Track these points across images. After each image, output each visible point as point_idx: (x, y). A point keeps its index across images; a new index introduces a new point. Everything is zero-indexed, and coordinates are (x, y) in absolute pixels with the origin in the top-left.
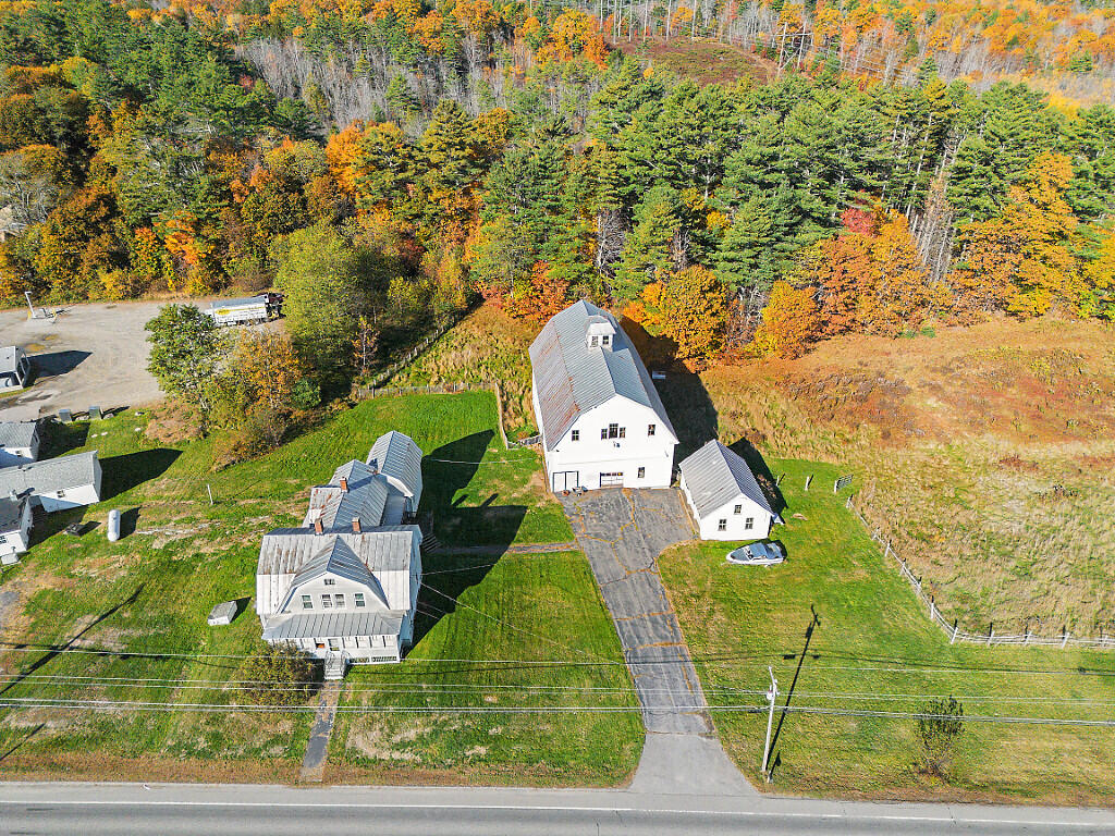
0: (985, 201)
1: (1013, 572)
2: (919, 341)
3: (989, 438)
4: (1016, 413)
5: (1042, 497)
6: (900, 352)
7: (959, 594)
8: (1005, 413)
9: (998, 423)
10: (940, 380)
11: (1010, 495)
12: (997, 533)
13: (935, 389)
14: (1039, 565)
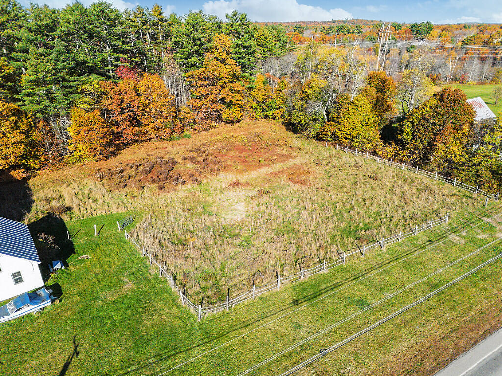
0: (194, 59)
1: (240, 246)
2: (183, 141)
3: (221, 176)
4: (235, 162)
5: (252, 198)
6: (172, 146)
7: (204, 275)
8: (229, 163)
9: (226, 168)
10: (194, 155)
11: (236, 201)
12: (230, 224)
13: (192, 159)
14: (255, 236)
